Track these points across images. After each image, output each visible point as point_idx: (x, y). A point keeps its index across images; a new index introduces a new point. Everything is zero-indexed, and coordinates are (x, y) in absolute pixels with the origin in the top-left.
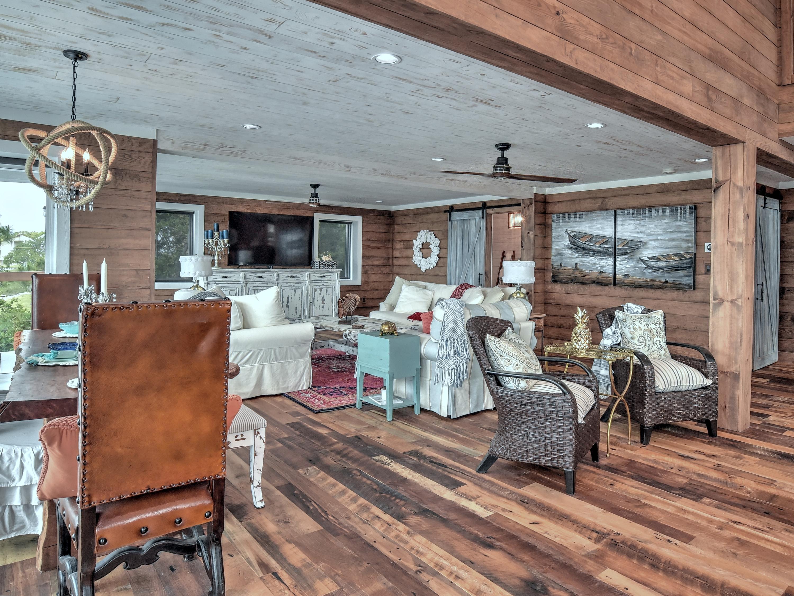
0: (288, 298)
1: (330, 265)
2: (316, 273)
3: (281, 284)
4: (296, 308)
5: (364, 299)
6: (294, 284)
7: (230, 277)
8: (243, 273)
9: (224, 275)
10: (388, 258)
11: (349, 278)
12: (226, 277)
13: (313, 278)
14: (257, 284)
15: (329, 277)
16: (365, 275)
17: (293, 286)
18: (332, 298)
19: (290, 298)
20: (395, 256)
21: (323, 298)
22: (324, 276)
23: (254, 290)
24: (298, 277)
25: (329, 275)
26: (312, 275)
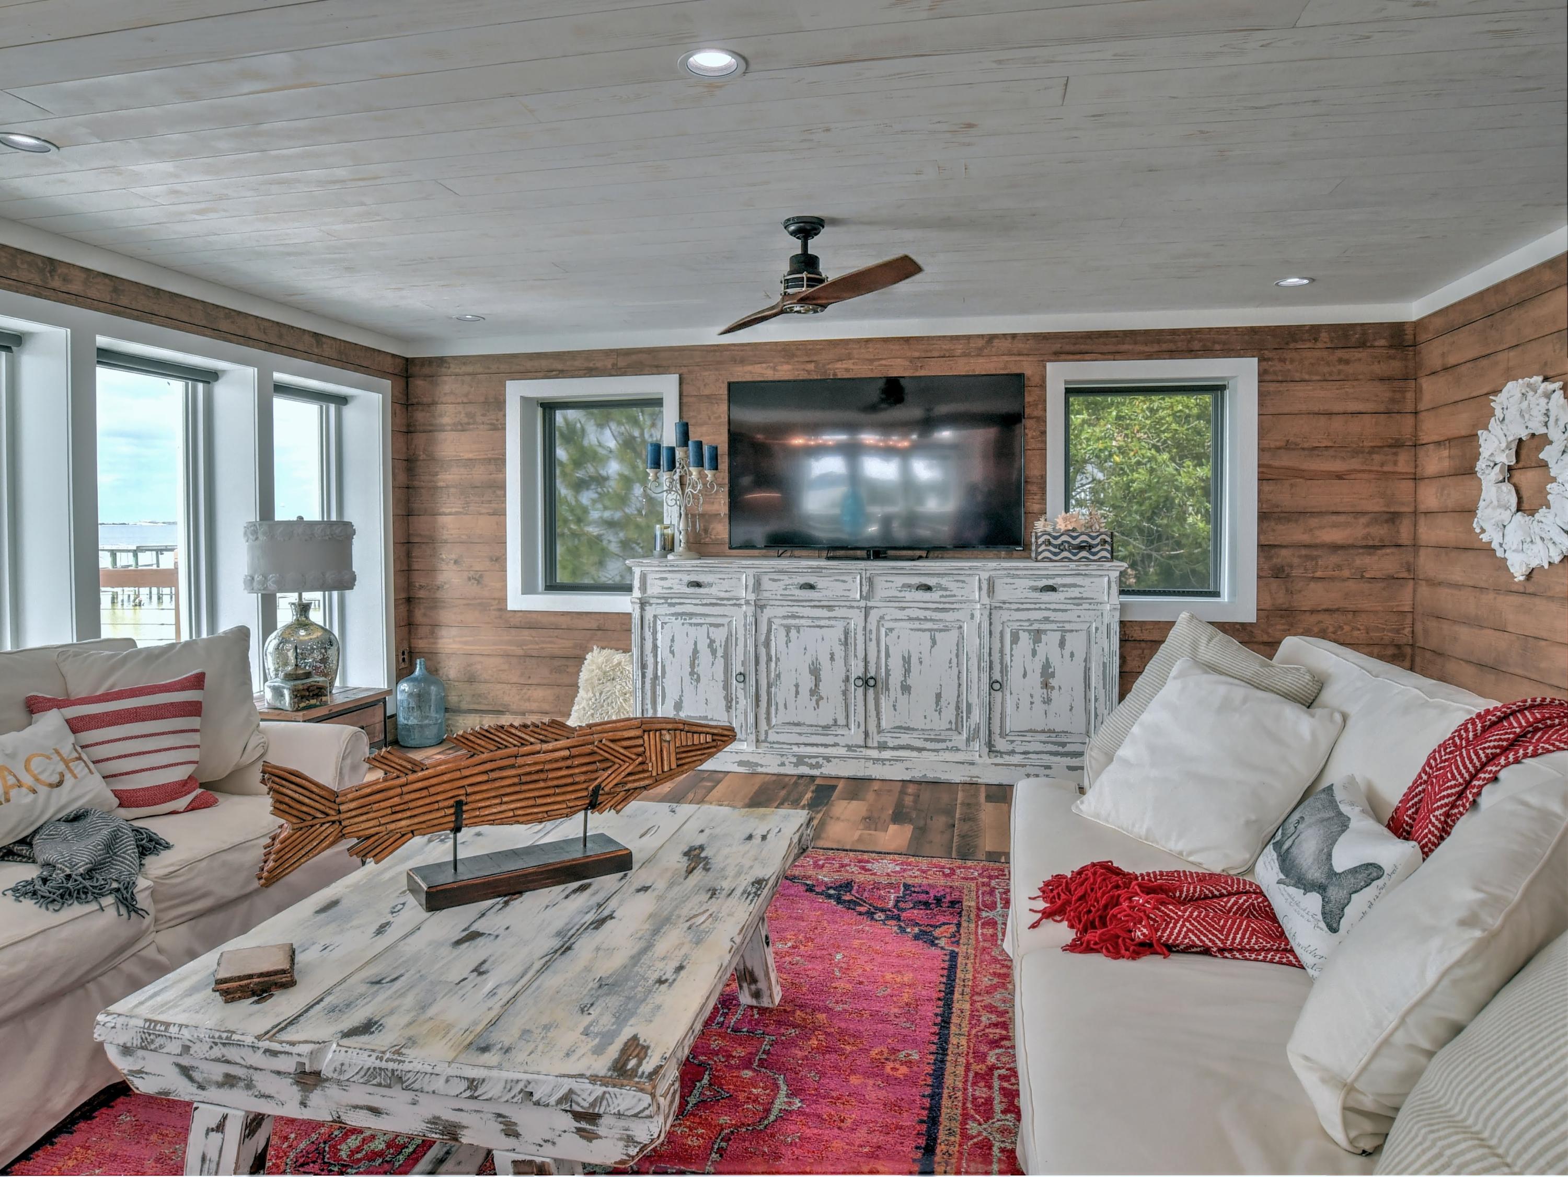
0: (907, 661)
1: (1081, 548)
2: (1018, 577)
3: (882, 611)
4: (938, 696)
6: (928, 614)
7: (710, 585)
8: (751, 572)
9: (694, 578)
10: (1393, 518)
11: (1216, 594)
12: (698, 585)
13: (1003, 593)
14: (795, 609)
15: (1074, 593)
16: (1275, 584)
17: (926, 619)
18: (1087, 670)
19: (914, 660)
20: (1422, 508)
21: (1047, 666)
22: (1052, 589)
23: (788, 629)
24: (946, 589)
25: (1075, 586)
26: (999, 584)
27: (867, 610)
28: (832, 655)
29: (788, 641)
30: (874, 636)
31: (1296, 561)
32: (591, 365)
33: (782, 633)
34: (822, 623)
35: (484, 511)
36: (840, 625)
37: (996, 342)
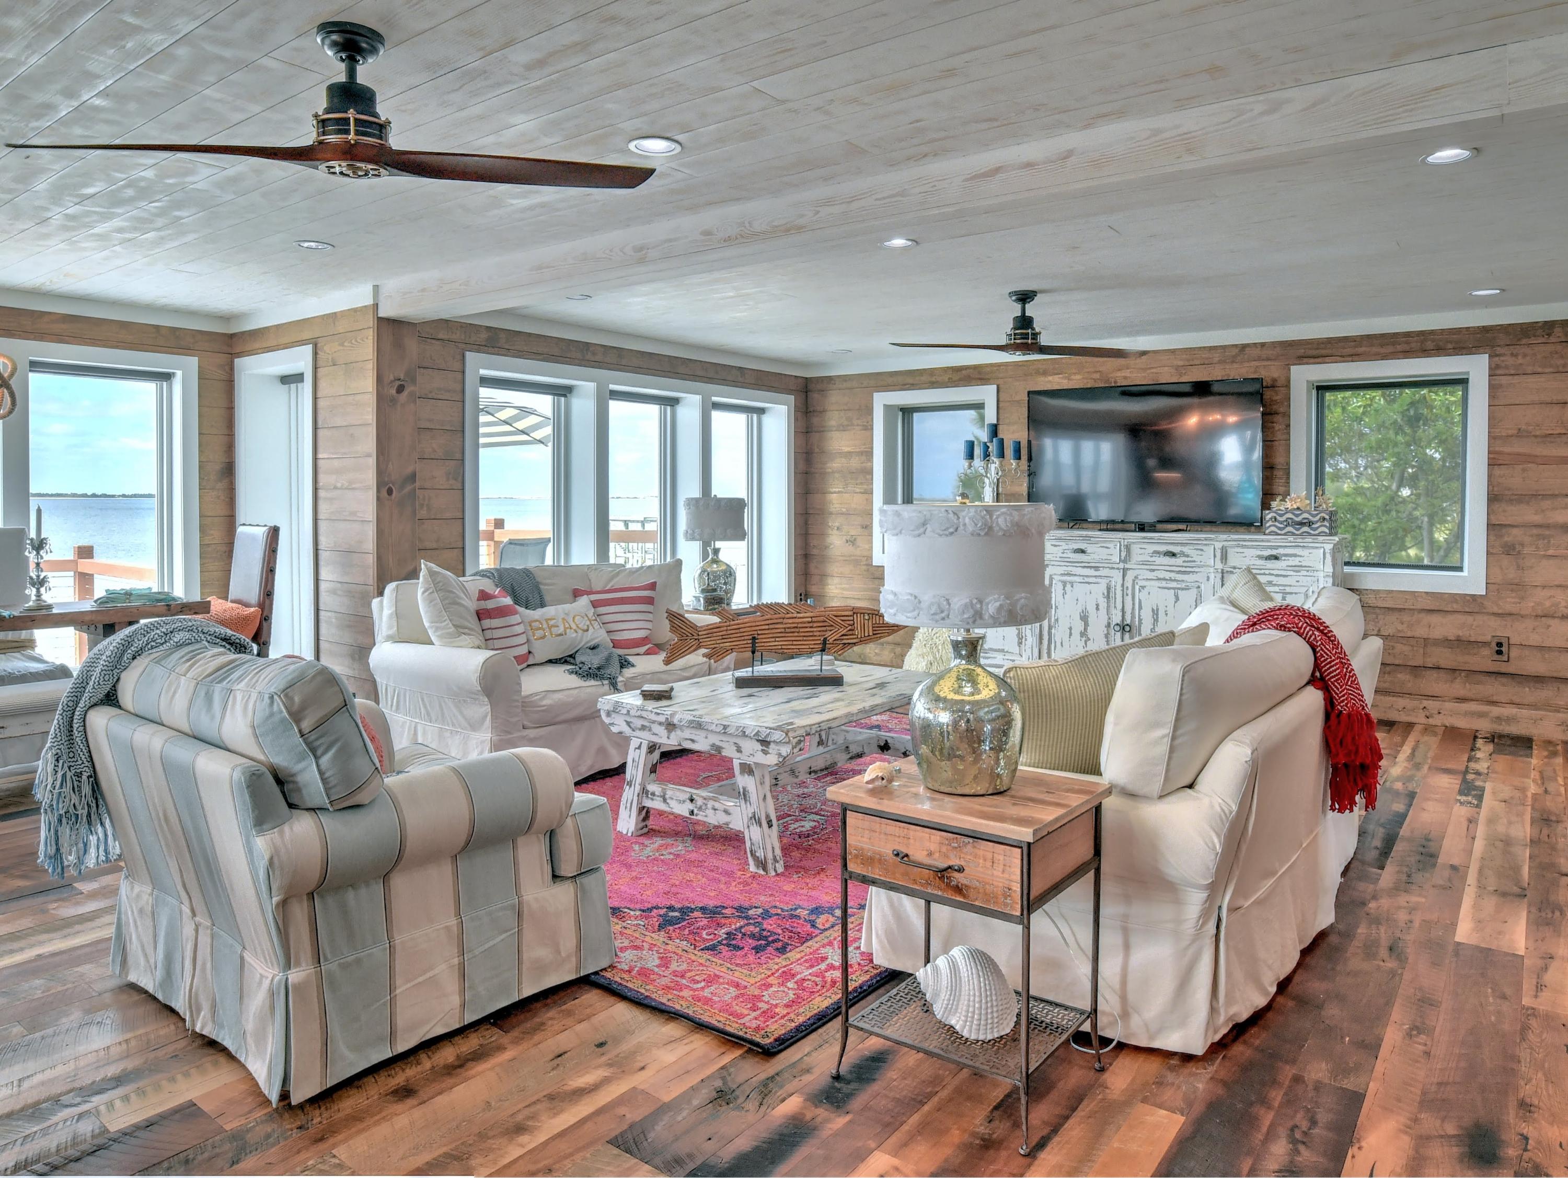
0: (1155, 613)
1: (1302, 524)
2: (1248, 547)
3: (1137, 572)
5: (1500, 644)
6: (1173, 575)
13: (1234, 560)
15: (1294, 561)
16: (1506, 561)
17: (1171, 580)
23: (1064, 584)
24: (1188, 556)
25: (1295, 555)
26: (1231, 552)
27: (1125, 571)
28: (1097, 605)
29: (1064, 594)
30: (1130, 592)
31: (1527, 540)
32: (933, 379)
33: (1060, 586)
34: (1091, 580)
35: (858, 490)
36: (1104, 582)
37: (1247, 350)
